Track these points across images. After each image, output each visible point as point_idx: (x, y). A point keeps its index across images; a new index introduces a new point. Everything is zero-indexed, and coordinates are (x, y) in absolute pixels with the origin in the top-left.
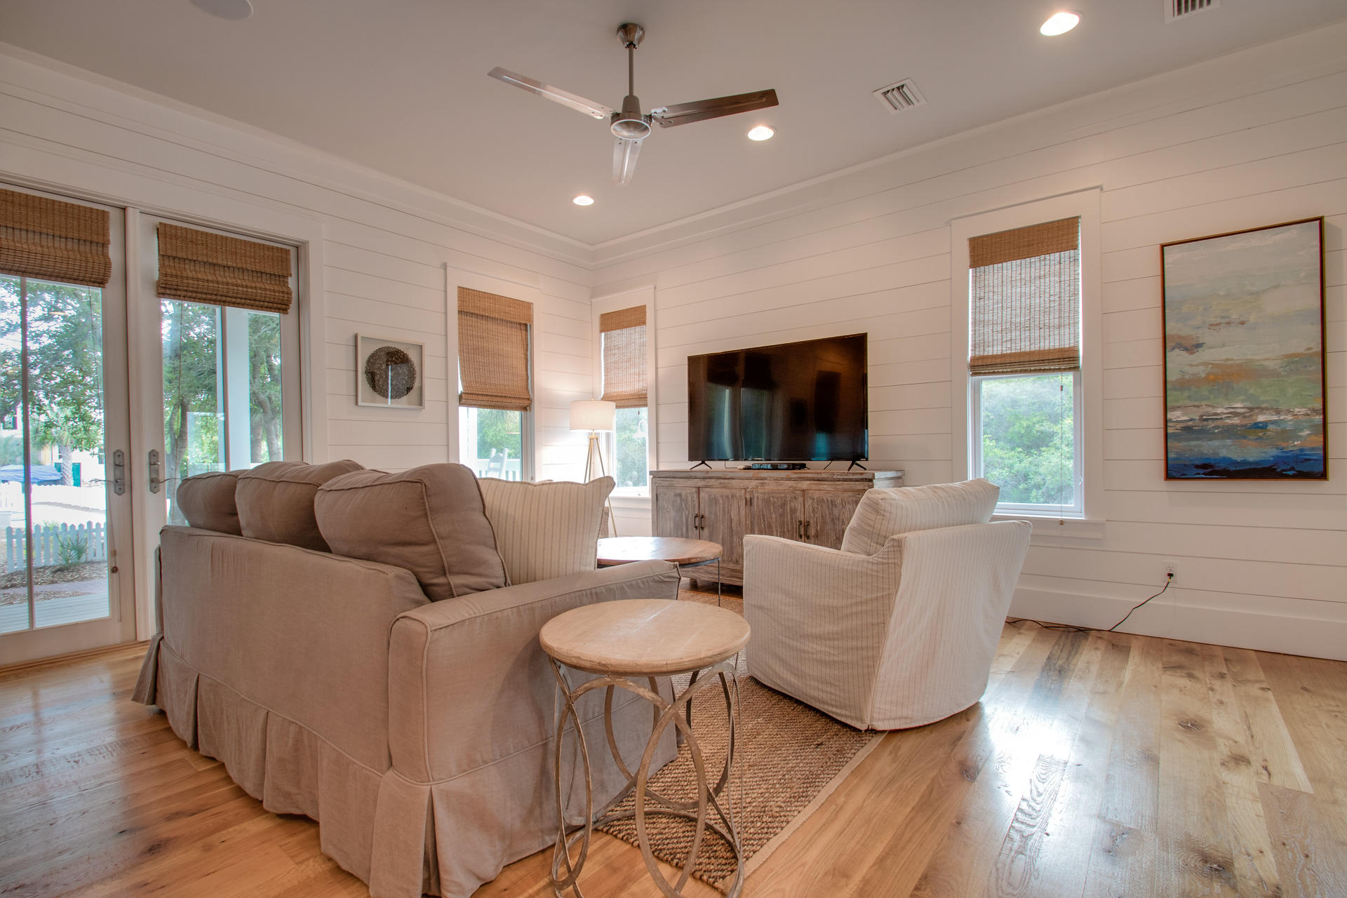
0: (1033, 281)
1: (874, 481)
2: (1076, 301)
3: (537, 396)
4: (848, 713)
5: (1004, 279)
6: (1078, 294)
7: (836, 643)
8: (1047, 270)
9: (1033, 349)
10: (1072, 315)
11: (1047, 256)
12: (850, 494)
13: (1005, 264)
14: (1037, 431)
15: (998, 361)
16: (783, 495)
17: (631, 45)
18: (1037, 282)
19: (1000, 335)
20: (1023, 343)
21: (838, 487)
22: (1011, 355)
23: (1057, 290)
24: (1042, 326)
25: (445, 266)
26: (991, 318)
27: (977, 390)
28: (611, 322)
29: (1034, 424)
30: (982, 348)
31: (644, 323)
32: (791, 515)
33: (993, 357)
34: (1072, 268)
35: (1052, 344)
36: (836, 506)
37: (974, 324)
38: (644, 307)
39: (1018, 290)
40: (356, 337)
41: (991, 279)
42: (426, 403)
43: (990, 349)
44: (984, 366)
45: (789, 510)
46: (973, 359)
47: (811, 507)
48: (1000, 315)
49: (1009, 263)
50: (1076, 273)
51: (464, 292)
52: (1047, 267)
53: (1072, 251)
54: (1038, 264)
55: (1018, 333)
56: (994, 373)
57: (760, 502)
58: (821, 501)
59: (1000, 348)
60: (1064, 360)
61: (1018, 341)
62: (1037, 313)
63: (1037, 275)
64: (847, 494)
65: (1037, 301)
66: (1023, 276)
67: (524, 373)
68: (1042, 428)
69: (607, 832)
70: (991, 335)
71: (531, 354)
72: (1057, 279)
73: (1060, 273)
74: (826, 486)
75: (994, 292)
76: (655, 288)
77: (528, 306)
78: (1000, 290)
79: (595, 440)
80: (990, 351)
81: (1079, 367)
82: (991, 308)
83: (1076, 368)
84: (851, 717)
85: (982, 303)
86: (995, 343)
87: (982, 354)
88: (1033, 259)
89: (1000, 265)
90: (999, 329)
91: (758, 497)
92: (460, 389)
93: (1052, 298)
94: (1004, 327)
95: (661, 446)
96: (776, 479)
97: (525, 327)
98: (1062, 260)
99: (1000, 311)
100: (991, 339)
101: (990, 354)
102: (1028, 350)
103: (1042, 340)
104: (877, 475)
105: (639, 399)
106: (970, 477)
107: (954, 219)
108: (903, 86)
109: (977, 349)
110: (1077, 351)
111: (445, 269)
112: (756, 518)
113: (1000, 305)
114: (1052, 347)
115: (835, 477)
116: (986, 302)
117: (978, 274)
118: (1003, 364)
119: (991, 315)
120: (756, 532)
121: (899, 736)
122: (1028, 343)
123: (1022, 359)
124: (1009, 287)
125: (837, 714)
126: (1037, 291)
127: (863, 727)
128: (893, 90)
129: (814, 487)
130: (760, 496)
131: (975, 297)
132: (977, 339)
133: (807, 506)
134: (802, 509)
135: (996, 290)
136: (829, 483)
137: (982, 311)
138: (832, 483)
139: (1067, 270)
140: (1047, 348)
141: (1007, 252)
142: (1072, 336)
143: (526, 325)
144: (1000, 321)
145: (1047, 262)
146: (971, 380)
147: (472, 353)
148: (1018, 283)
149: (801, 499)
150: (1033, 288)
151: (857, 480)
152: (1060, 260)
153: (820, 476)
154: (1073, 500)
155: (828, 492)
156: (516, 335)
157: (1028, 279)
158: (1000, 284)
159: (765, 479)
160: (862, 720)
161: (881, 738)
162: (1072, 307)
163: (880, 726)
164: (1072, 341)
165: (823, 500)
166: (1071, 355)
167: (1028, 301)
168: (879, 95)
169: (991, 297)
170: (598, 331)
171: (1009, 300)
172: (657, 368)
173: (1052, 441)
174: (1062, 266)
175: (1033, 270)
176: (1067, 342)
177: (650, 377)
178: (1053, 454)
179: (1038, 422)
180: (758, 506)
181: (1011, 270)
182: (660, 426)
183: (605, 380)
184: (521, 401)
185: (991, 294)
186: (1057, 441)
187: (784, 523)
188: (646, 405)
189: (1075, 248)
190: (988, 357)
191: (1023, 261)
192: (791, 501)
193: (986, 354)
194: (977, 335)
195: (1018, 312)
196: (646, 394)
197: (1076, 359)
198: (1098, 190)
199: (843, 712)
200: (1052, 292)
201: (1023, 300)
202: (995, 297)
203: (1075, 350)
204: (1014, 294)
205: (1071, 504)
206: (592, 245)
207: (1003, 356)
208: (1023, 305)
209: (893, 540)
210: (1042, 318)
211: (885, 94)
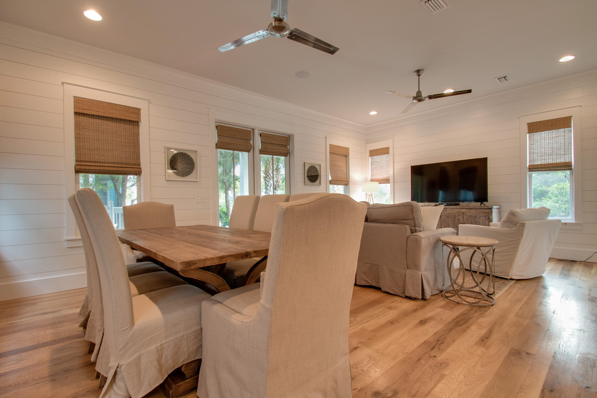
0: (553, 138)
1: (492, 209)
2: (571, 145)
3: (351, 180)
4: (503, 274)
5: (542, 138)
6: (572, 143)
7: (499, 254)
8: (559, 135)
9: (553, 162)
10: (569, 150)
11: (559, 130)
12: (483, 213)
13: (542, 132)
14: (540, 190)
15: (540, 167)
16: (454, 214)
17: (419, 75)
18: (555, 139)
19: (540, 158)
20: (549, 160)
21: (478, 211)
22: (545, 164)
23: (563, 142)
24: (557, 154)
25: (326, 138)
26: (536, 151)
27: (531, 177)
28: (373, 153)
29: (538, 187)
30: (533, 162)
31: (388, 153)
32: (458, 221)
33: (537, 165)
34: (569, 134)
35: (561, 161)
36: (477, 218)
37: (530, 153)
38: (388, 148)
39: (547, 141)
40: (304, 163)
41: (536, 137)
42: (322, 184)
43: (536, 162)
44: (534, 168)
45: (457, 220)
46: (529, 166)
47: (466, 218)
48: (540, 150)
49: (544, 132)
50: (571, 135)
51: (331, 146)
52: (559, 134)
53: (569, 128)
54: (555, 132)
55: (547, 157)
56: (538, 171)
57: (445, 217)
58: (470, 216)
59: (540, 162)
60: (566, 166)
61: (548, 160)
62: (555, 150)
63: (555, 136)
64: (481, 214)
65: (555, 145)
66: (549, 136)
67: (346, 172)
68: (542, 189)
69: (450, 293)
70: (536, 157)
71: (348, 165)
72: (563, 138)
73: (564, 135)
74: (472, 211)
75: (537, 142)
76: (393, 141)
77: (347, 149)
78: (540, 141)
79: (371, 196)
80: (536, 163)
81: (572, 169)
82: (536, 148)
83: (571, 169)
84: (504, 276)
85: (533, 146)
86: (538, 160)
87: (533, 164)
88: (553, 131)
89: (540, 133)
90: (540, 155)
91: (444, 215)
92: (330, 179)
93: (561, 144)
94: (542, 155)
95: (395, 197)
96: (451, 209)
97: (346, 156)
98: (565, 131)
99: (540, 149)
100: (536, 159)
101: (536, 164)
102: (551, 162)
103: (557, 159)
104: (494, 207)
105: (387, 181)
106: (528, 207)
107: (520, 116)
108: (506, 77)
109: (531, 162)
110: (572, 163)
111: (326, 139)
112: (443, 222)
113: (540, 147)
114: (561, 162)
115: (476, 208)
116: (534, 146)
117: (531, 136)
118: (542, 168)
119: (536, 150)
120: (443, 227)
121: (520, 282)
122: (551, 160)
123: (549, 166)
124: (544, 140)
125: (499, 275)
126: (555, 142)
127: (509, 278)
128: (502, 78)
129: (467, 211)
130: (445, 215)
131: (530, 144)
132: (531, 159)
133: (464, 218)
134: (463, 219)
135: (538, 141)
136: (474, 210)
137: (533, 149)
138: (475, 210)
139: (567, 135)
140: (559, 162)
141: (543, 128)
142: (569, 158)
143: (347, 155)
144: (540, 152)
145: (559, 132)
146: (528, 173)
147: (333, 167)
148: (547, 139)
149: (462, 216)
150: (553, 141)
151: (485, 209)
152: (564, 131)
153: (470, 208)
154: (570, 216)
155: (474, 213)
156: (343, 159)
157: (551, 137)
158: (540, 139)
159: (447, 209)
160: (508, 276)
161: (514, 282)
162: (569, 147)
163: (514, 278)
164: (569, 160)
165: (471, 216)
166: (569, 165)
167: (551, 145)
168: (497, 80)
169: (536, 144)
170: (369, 156)
171: (544, 145)
172: (394, 170)
173: (547, 195)
174: (565, 133)
175: (553, 134)
176: (567, 160)
177: (391, 173)
178: (548, 200)
179: (540, 186)
180: (444, 218)
181: (545, 134)
182: (395, 190)
183: (371, 174)
184: (346, 182)
185: (536, 143)
186: (549, 194)
187: (455, 224)
188: (389, 183)
189: (571, 127)
190: (535, 165)
191: (549, 131)
192: (458, 216)
193: (534, 164)
194: (531, 157)
195: (547, 149)
196: (389, 179)
197: (571, 166)
198: (580, 107)
199: (501, 274)
200: (561, 142)
201: (549, 145)
202: (538, 144)
203: (571, 163)
204: (546, 143)
205: (569, 217)
206: (367, 125)
207: (541, 165)
208: (549, 147)
209: (521, 223)
210: (557, 151)
211: (499, 79)
